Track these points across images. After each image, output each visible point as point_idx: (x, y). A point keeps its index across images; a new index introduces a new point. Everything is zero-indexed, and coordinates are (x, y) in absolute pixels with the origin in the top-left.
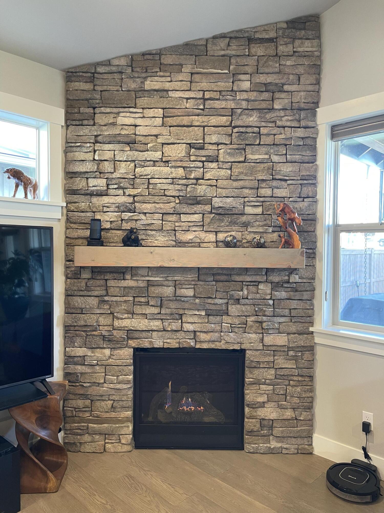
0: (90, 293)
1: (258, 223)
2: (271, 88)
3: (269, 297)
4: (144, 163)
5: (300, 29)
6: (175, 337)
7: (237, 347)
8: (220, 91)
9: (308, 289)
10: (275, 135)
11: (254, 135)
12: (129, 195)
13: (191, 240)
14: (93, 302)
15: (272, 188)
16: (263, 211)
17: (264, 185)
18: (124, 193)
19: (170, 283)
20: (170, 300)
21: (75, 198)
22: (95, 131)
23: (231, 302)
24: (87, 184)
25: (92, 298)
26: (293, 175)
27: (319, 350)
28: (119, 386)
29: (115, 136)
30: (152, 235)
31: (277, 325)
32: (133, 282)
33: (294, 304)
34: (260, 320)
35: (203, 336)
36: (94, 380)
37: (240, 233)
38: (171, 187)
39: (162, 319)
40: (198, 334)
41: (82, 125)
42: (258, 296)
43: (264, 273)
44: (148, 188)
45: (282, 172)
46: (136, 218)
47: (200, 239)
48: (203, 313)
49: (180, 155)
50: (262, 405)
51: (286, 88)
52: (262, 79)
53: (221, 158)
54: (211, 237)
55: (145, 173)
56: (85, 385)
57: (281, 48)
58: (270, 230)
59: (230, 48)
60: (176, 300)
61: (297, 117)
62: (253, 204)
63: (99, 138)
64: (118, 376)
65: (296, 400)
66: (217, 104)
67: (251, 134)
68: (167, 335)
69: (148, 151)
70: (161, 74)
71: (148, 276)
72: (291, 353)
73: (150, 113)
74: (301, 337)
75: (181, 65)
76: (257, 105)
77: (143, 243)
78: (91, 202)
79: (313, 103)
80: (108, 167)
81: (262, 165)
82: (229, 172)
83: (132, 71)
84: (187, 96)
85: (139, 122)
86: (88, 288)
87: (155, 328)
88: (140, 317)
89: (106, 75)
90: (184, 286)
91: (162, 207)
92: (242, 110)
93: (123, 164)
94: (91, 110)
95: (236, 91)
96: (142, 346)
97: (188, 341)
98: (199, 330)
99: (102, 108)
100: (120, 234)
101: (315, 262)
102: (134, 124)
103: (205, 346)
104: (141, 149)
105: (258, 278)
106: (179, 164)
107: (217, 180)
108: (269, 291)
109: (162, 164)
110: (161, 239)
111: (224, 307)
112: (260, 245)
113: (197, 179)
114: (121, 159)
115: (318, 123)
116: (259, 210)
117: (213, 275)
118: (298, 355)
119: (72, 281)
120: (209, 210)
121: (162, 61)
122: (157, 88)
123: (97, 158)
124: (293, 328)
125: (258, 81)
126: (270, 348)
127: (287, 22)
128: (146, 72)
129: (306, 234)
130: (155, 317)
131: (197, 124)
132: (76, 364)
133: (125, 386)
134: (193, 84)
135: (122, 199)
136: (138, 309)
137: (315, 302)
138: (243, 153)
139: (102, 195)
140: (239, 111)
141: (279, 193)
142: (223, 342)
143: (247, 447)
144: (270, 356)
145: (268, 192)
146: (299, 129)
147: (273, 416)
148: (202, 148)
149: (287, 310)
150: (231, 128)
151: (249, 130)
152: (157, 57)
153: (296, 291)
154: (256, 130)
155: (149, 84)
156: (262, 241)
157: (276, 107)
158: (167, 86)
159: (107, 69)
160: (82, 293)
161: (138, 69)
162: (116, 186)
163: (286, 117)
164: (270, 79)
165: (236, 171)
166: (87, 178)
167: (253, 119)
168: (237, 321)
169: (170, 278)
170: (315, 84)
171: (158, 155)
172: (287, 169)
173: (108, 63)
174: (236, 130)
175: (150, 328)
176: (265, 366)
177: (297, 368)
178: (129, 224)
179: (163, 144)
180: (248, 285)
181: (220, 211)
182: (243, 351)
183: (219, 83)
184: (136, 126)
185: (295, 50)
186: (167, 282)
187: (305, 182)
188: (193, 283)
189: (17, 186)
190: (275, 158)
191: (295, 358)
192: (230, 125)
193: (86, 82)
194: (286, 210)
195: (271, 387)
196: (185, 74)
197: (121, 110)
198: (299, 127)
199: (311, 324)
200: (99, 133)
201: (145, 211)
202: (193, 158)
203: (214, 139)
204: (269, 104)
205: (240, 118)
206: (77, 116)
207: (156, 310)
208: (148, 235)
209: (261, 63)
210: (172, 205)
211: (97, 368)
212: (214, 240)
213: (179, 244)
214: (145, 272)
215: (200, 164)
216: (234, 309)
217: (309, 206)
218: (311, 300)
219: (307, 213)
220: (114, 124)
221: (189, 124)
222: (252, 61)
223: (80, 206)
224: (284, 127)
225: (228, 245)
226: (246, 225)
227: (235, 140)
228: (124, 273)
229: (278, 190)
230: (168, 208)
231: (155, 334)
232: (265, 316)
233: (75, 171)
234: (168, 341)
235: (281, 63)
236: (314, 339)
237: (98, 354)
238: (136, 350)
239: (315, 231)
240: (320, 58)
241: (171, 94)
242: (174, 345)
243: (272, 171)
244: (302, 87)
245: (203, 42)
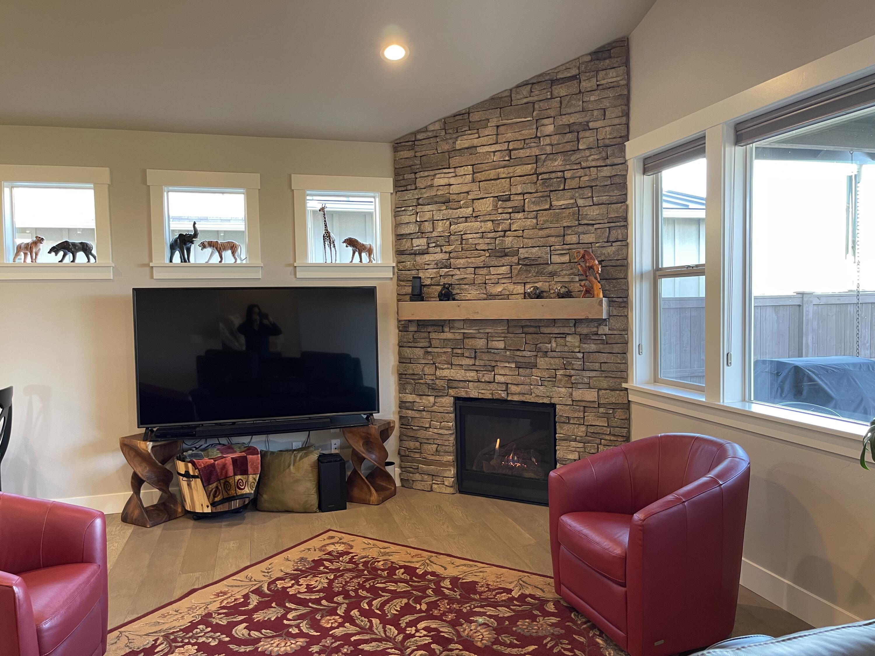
0: (416, 345)
1: (564, 272)
2: (575, 128)
3: (577, 350)
4: (455, 221)
5: (605, 59)
6: (489, 388)
7: (546, 401)
8: (524, 140)
9: (619, 341)
10: (580, 177)
11: (559, 180)
12: (445, 252)
13: (500, 292)
14: (420, 352)
15: (579, 234)
16: (570, 260)
17: (569, 232)
18: (441, 250)
19: (483, 336)
20: (482, 352)
21: (403, 258)
22: (417, 194)
23: (540, 354)
24: (412, 244)
25: (419, 349)
26: (600, 218)
27: (634, 409)
28: (441, 431)
29: (432, 197)
30: (466, 289)
31: (586, 380)
32: (451, 334)
33: (603, 358)
34: (568, 374)
36: (421, 424)
37: (547, 284)
38: (481, 241)
39: (477, 371)
40: (509, 386)
41: (407, 190)
42: (566, 349)
43: (572, 325)
44: (461, 244)
45: (588, 216)
46: (451, 273)
47: (509, 291)
48: (513, 365)
49: (488, 209)
51: (591, 125)
52: (565, 120)
53: (526, 209)
54: (520, 289)
55: (458, 230)
56: (414, 428)
57: (583, 84)
58: (577, 278)
59: (532, 94)
60: (488, 352)
61: (604, 154)
62: (559, 252)
63: (420, 201)
64: (441, 422)
66: (522, 153)
67: (555, 180)
68: (482, 385)
69: (461, 208)
70: (469, 132)
71: (463, 329)
72: (603, 410)
73: (461, 171)
74: (613, 393)
75: (488, 120)
76: (560, 148)
77: (457, 297)
78: (415, 261)
79: (620, 137)
80: (428, 227)
81: (568, 211)
82: (534, 221)
83: (446, 133)
84: (494, 150)
85: (452, 181)
86: (415, 340)
87: (470, 379)
88: (458, 367)
89: (424, 141)
90: (494, 339)
91: (474, 261)
92: (546, 155)
93: (440, 223)
94: (413, 176)
95: (540, 138)
96: (460, 395)
97: (500, 392)
98: (510, 382)
99: (421, 173)
101: (628, 312)
102: (448, 183)
103: (516, 398)
104: (455, 207)
105: (566, 330)
106: (488, 218)
107: (523, 231)
108: (577, 344)
109: (473, 219)
110: (473, 292)
111: (533, 360)
113: (505, 231)
114: (438, 218)
115: (627, 159)
116: (566, 258)
117: (522, 327)
118: (609, 412)
119: (403, 333)
120: (516, 261)
121: (471, 120)
122: (466, 146)
123: (418, 219)
124: (604, 384)
125: (561, 123)
126: (579, 403)
127: (590, 54)
128: (457, 132)
129: (614, 281)
130: (471, 368)
131: (504, 176)
132: (408, 409)
133: (446, 432)
134: (499, 136)
135: (440, 256)
136: (455, 361)
137: (629, 356)
138: (549, 200)
139: (424, 254)
140: (543, 157)
141: (586, 238)
142: (533, 395)
144: (579, 411)
145: (574, 239)
146: (605, 168)
148: (509, 200)
149: (597, 364)
150: (535, 175)
151: (553, 175)
152: (466, 116)
153: (607, 343)
154: (560, 174)
155: (460, 144)
157: (581, 147)
158: (476, 142)
159: (424, 135)
160: (410, 345)
161: (450, 131)
162: (434, 245)
163: (593, 156)
164: (573, 119)
165: (541, 219)
166: (412, 239)
167: (558, 163)
168: (546, 374)
169: (482, 331)
170: (622, 116)
171: (469, 211)
172: (594, 212)
173: (425, 130)
174: (540, 177)
175: (466, 379)
176: (575, 423)
177: (608, 426)
178: (446, 279)
179: (473, 200)
180: (556, 338)
181: (526, 262)
182: (553, 406)
183: (523, 132)
184: (450, 185)
185: (598, 83)
186: (479, 335)
187: (612, 225)
188: (503, 335)
190: (580, 202)
191: (607, 416)
192: (535, 173)
193: (409, 150)
194: (586, 257)
195: (581, 445)
196: (490, 129)
197: (437, 172)
198: (606, 166)
199: (623, 380)
200: (420, 196)
201: (459, 267)
202: (500, 211)
203: (519, 189)
204: (573, 146)
205: (545, 164)
206: (403, 183)
207: (471, 362)
208: (462, 289)
209: (564, 103)
211: (424, 413)
212: (522, 291)
213: (490, 297)
214: (460, 325)
215: (508, 216)
216: (542, 362)
217: (618, 250)
218: (624, 353)
219: (615, 258)
220: (431, 186)
221: (496, 177)
222: (555, 103)
223: (406, 265)
224: (590, 168)
225: (533, 296)
226: (552, 274)
227: (540, 188)
228: (443, 326)
229: (584, 236)
230: (479, 262)
231: (471, 384)
232: (573, 369)
233: (402, 233)
234: (483, 391)
235: (584, 100)
236: (628, 397)
237: (425, 400)
238: (457, 399)
239: (626, 278)
240: (628, 86)
241: (479, 150)
242: (488, 396)
243: (578, 216)
244: (607, 122)
245: (507, 94)
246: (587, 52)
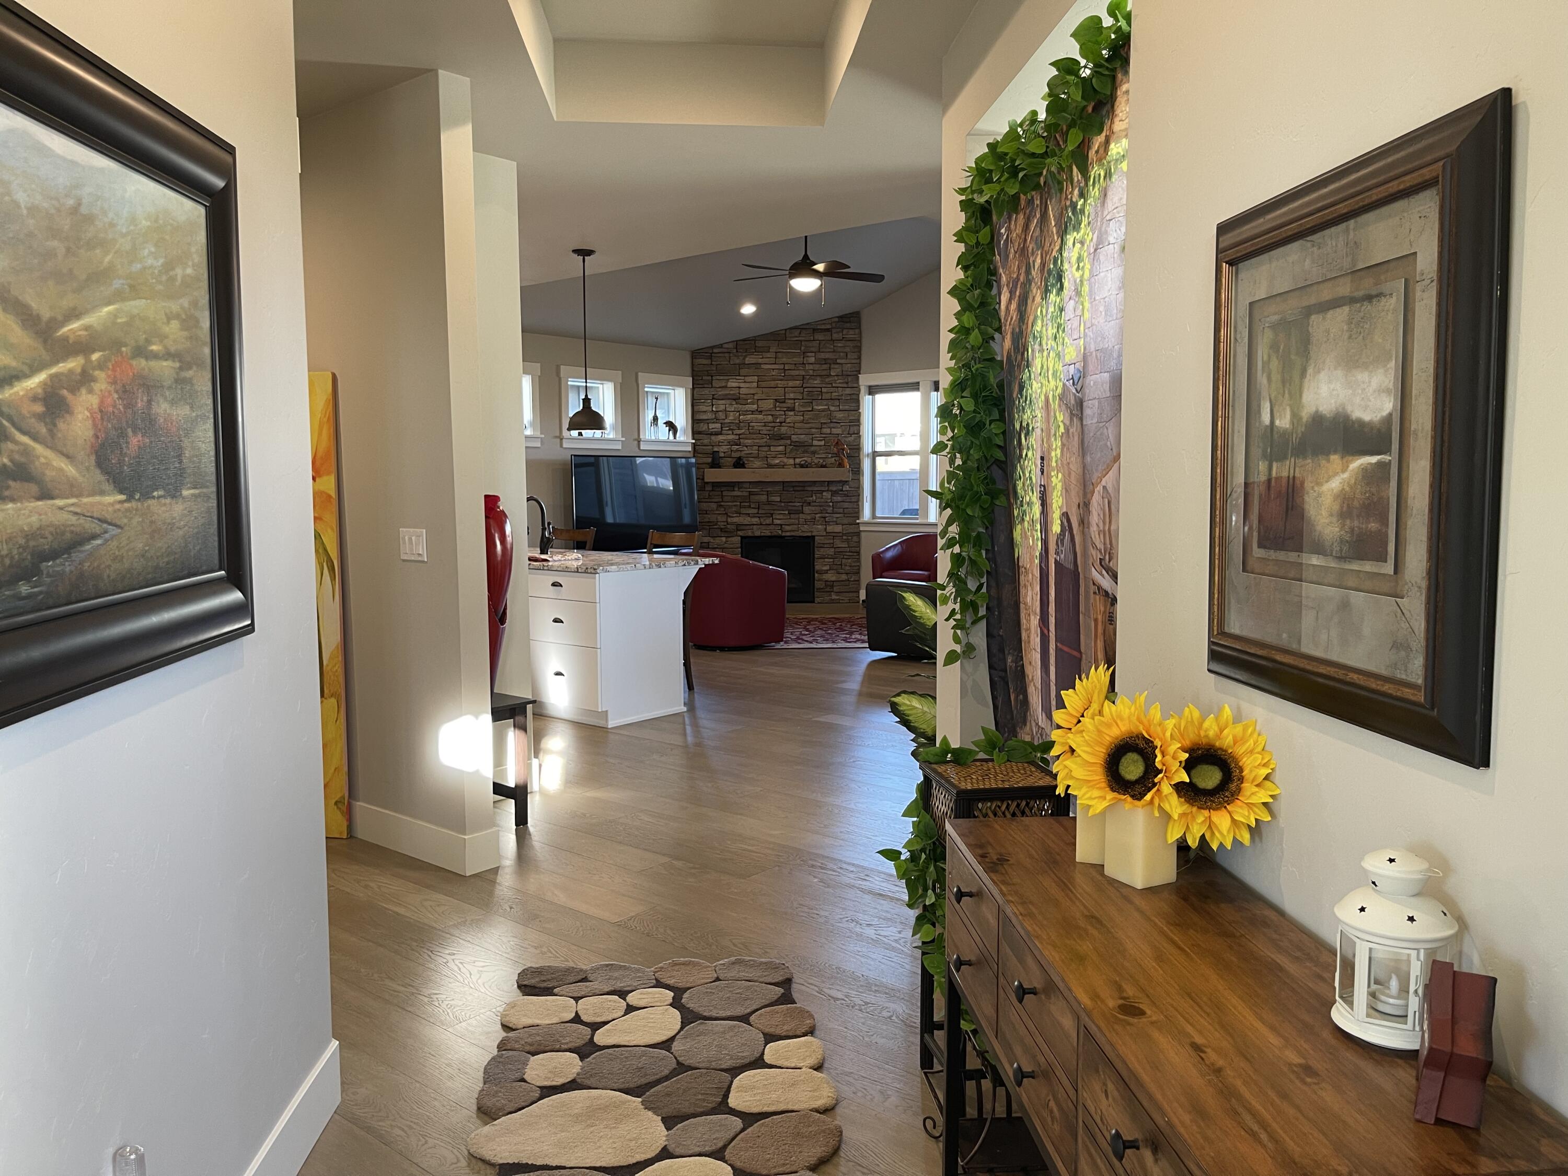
1: (821, 451)
2: (829, 361)
3: (829, 500)
4: (746, 413)
5: (847, 322)
6: (768, 529)
7: (809, 534)
8: (795, 364)
9: (855, 494)
10: (832, 393)
11: (818, 393)
12: (736, 434)
13: (778, 463)
14: (714, 506)
15: (831, 428)
16: (825, 444)
17: (825, 426)
18: (733, 433)
19: (765, 493)
20: (764, 504)
21: (699, 437)
22: (713, 391)
23: (805, 504)
24: (708, 427)
26: (844, 419)
27: (863, 534)
29: (725, 395)
30: (752, 461)
31: (835, 519)
32: (739, 492)
33: (846, 505)
34: (824, 516)
35: (787, 528)
37: (810, 459)
38: (764, 428)
39: (759, 517)
40: (783, 526)
41: (704, 388)
42: (823, 500)
43: (826, 485)
44: (749, 429)
45: (837, 417)
46: (741, 449)
47: (784, 463)
48: (787, 512)
49: (769, 407)
50: (826, 572)
51: (838, 361)
52: (822, 356)
53: (797, 409)
54: (791, 461)
55: (746, 419)
57: (834, 335)
58: (830, 456)
59: (801, 335)
60: (768, 504)
61: (846, 380)
62: (818, 439)
63: (715, 396)
65: (847, 568)
66: (793, 373)
67: (816, 392)
68: (764, 527)
69: (748, 404)
70: (755, 353)
71: (750, 488)
72: (844, 537)
73: (748, 379)
74: (851, 526)
75: (769, 347)
76: (819, 373)
77: (746, 466)
78: (710, 439)
79: (856, 372)
80: (721, 415)
81: (824, 413)
82: (802, 417)
83: (737, 351)
84: (773, 368)
85: (742, 385)
86: (709, 497)
87: (755, 523)
88: (745, 515)
89: (719, 354)
90: (773, 494)
91: (758, 442)
92: (810, 376)
93: (732, 414)
94: (710, 378)
95: (805, 364)
96: (747, 535)
97: (777, 531)
98: (784, 523)
99: (717, 377)
100: (733, 461)
101: (860, 477)
102: (738, 386)
103: (788, 534)
104: (743, 403)
105: (823, 489)
106: (769, 413)
107: (794, 423)
108: (829, 497)
109: (757, 413)
110: (757, 463)
111: (800, 509)
112: (823, 466)
113: (781, 423)
114: (730, 410)
115: (859, 385)
116: (822, 443)
117: (793, 487)
118: (849, 538)
120: (789, 443)
121: (757, 345)
122: (753, 362)
123: (714, 409)
124: (846, 521)
125: (820, 357)
126: (830, 534)
127: (838, 318)
128: (746, 352)
129: (854, 458)
130: (755, 515)
131: (781, 386)
134: (777, 359)
135: (731, 437)
136: (743, 511)
137: (860, 504)
138: (811, 405)
139: (717, 435)
141: (835, 431)
142: (800, 531)
143: (817, 600)
144: (830, 539)
145: (828, 431)
147: (834, 579)
148: (784, 402)
149: (841, 509)
151: (814, 389)
152: (753, 342)
153: (848, 496)
154: (819, 389)
155: (748, 360)
156: (824, 463)
157: (832, 374)
158: (760, 361)
159: (720, 350)
160: (706, 500)
161: (741, 350)
162: (727, 428)
163: (839, 381)
164: (827, 356)
165: (806, 417)
166: (707, 423)
167: (817, 382)
169: (764, 489)
170: (857, 359)
171: (755, 406)
172: (840, 415)
173: (721, 346)
174: (806, 390)
175: (751, 523)
176: (828, 546)
177: (849, 547)
178: (737, 453)
179: (758, 400)
180: (815, 493)
181: (797, 444)
183: (794, 359)
184: (739, 388)
185: (842, 336)
186: (762, 492)
187: (851, 424)
188: (780, 492)
189: (669, 431)
190: (832, 408)
191: (847, 541)
192: (802, 387)
193: (706, 359)
194: (840, 443)
195: (832, 560)
196: (771, 353)
197: (730, 377)
198: (848, 388)
199: (857, 518)
200: (715, 393)
201: (747, 445)
202: (778, 409)
203: (792, 396)
204: (827, 373)
205: (809, 381)
206: (701, 382)
207: (755, 511)
208: (750, 461)
209: (822, 345)
210: (765, 440)
212: (793, 463)
213: (770, 466)
214: (747, 485)
215: (783, 413)
216: (807, 509)
217: (855, 439)
218: (858, 501)
219: (853, 444)
220: (726, 387)
221: (775, 386)
222: (816, 344)
223: (703, 442)
224: (837, 387)
225: (802, 466)
226: (814, 453)
227: (805, 397)
228: (734, 487)
229: (834, 429)
230: (762, 442)
231: (755, 527)
232: (827, 513)
233: (699, 419)
234: (764, 531)
235: (835, 345)
236: (859, 527)
237: (718, 540)
238: (742, 537)
239: (859, 456)
240: (860, 341)
241: (763, 366)
242: (768, 533)
243: (830, 417)
244: (848, 361)
245: (784, 332)
246: (837, 315)
